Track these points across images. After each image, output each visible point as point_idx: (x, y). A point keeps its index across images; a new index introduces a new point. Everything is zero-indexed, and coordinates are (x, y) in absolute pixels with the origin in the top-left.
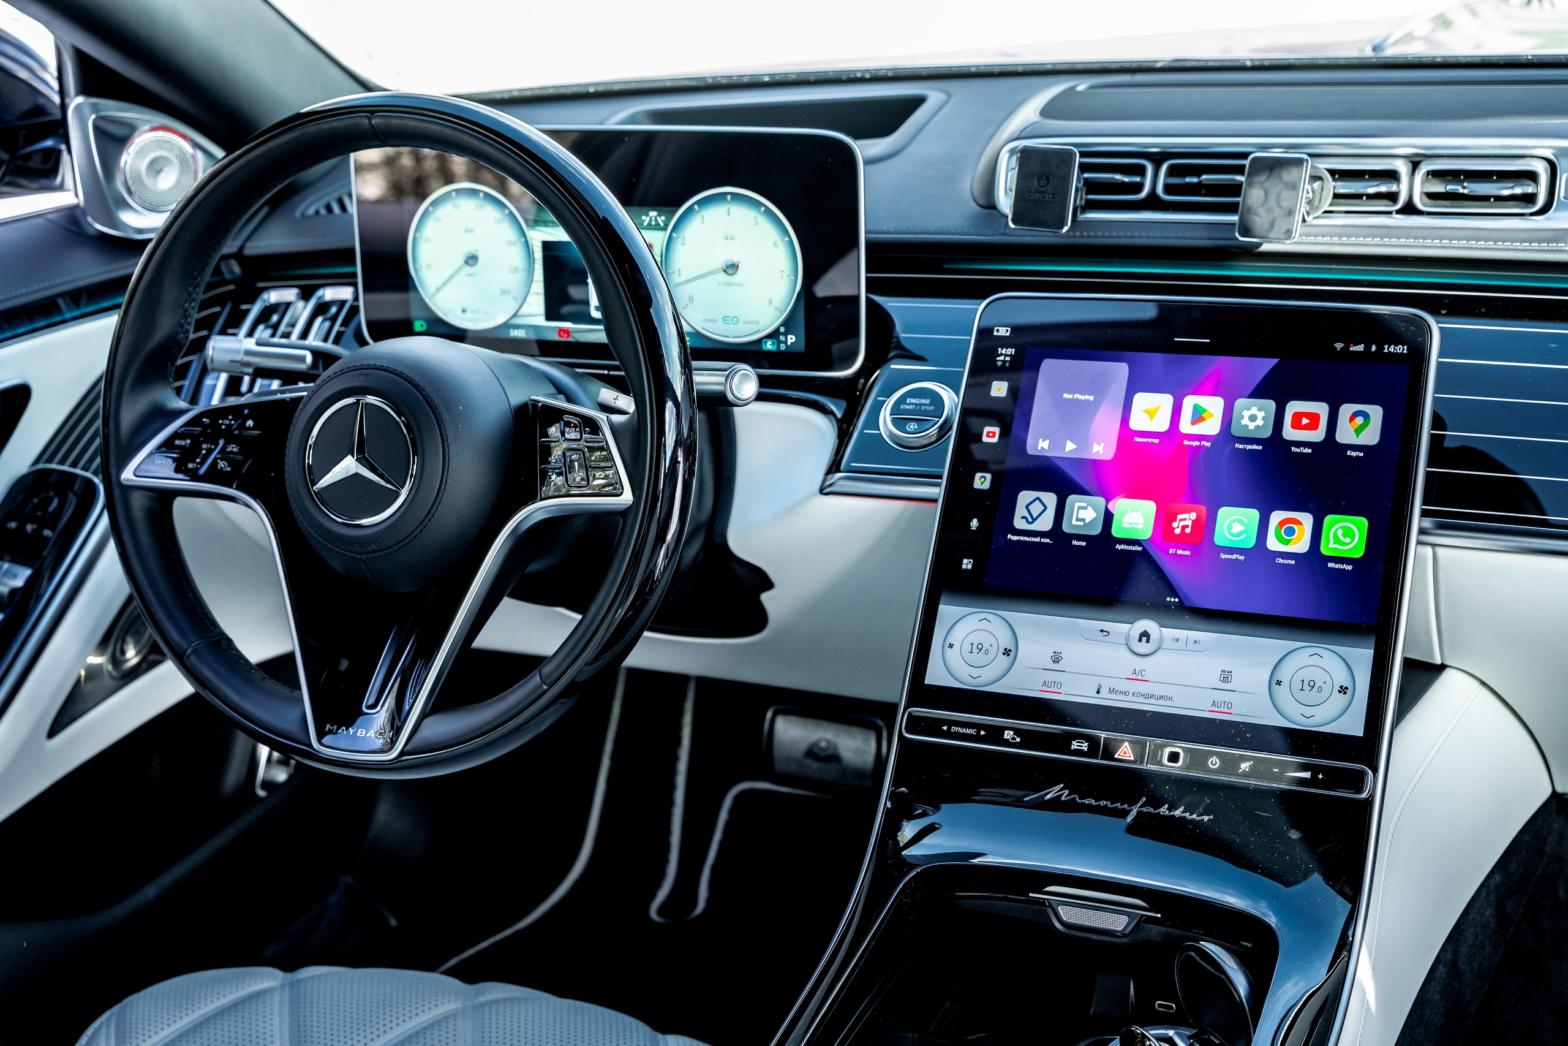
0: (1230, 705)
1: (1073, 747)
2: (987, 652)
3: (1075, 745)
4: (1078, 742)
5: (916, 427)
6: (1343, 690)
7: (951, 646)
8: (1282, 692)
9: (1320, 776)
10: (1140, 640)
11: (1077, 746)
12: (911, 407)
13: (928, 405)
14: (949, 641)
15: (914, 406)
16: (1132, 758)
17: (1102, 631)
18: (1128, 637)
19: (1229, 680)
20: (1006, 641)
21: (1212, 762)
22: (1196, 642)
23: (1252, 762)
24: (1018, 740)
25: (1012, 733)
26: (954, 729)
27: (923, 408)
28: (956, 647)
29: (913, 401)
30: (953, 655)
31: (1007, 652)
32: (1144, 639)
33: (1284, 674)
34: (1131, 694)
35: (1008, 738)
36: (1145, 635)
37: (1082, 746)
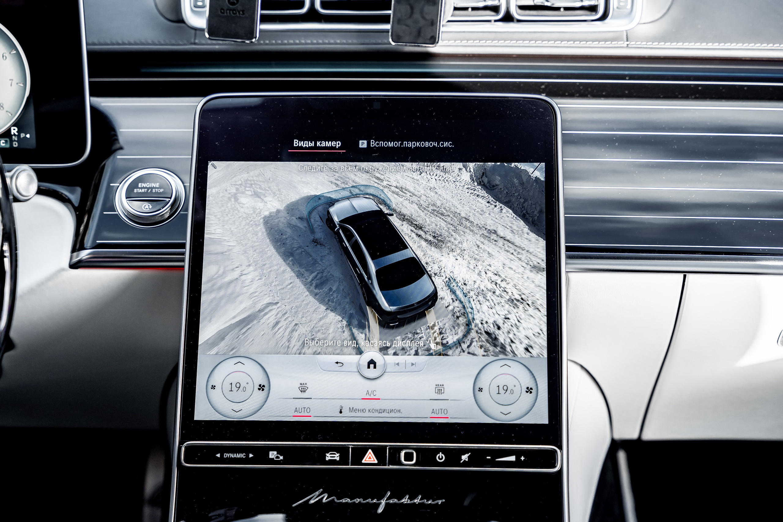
0: (446, 411)
1: (327, 459)
2: (244, 390)
3: (328, 457)
4: (331, 454)
5: (151, 207)
6: (529, 390)
7: (213, 387)
8: (483, 397)
9: (523, 458)
10: (369, 367)
11: (331, 457)
12: (143, 190)
13: (158, 188)
14: (211, 383)
15: (146, 190)
16: (376, 462)
17: (337, 363)
18: (358, 365)
19: (443, 392)
20: (260, 379)
21: (439, 457)
22: (412, 364)
23: (470, 454)
24: (281, 458)
25: (275, 453)
26: (226, 455)
27: (154, 191)
28: (218, 388)
29: (144, 185)
30: (215, 395)
31: (261, 388)
32: (372, 366)
33: (484, 382)
34: (367, 411)
35: (273, 457)
36: (372, 363)
37: (335, 457)
